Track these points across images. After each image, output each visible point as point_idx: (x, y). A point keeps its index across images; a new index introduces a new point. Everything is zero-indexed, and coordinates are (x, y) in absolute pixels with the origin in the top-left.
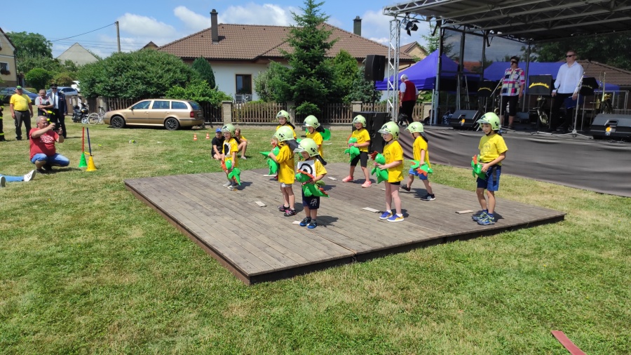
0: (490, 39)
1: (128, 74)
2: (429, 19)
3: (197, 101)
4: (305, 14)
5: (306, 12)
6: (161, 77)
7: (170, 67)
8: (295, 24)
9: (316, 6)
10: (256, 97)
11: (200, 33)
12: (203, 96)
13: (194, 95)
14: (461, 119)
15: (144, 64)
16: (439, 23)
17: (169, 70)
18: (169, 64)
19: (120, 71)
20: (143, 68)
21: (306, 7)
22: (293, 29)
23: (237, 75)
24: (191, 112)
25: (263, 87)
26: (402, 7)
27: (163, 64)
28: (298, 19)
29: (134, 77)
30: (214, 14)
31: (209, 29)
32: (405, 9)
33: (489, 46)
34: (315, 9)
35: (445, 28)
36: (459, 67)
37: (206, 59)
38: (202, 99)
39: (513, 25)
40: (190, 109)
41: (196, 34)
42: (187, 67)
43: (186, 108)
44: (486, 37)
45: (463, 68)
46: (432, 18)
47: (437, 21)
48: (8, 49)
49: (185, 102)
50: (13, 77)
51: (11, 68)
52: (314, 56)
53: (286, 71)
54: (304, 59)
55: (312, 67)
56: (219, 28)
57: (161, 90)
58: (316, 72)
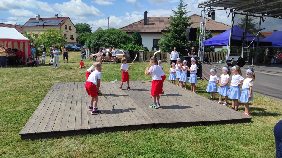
0: (264, 18)
1: (103, 39)
2: (225, 9)
3: (128, 50)
4: (178, 10)
5: (179, 9)
6: (115, 40)
7: (120, 36)
8: (173, 15)
9: (184, 6)
11: (140, 21)
12: (131, 48)
13: (127, 48)
14: (231, 60)
15: (110, 34)
16: (231, 11)
17: (119, 37)
18: (119, 34)
19: (100, 37)
20: (108, 36)
21: (179, 7)
22: (172, 18)
23: (154, 39)
24: (124, 55)
26: (206, 3)
27: (117, 34)
28: (175, 12)
29: (105, 40)
30: (146, 13)
31: (143, 20)
32: (207, 4)
33: (263, 22)
34: (183, 8)
35: (235, 13)
36: (244, 34)
37: (139, 32)
38: (131, 49)
39: (273, 10)
40: (123, 54)
41: (138, 22)
42: (127, 35)
43: (122, 53)
44: (261, 17)
45: (246, 34)
46: (227, 8)
47: (230, 10)
48: (74, 30)
49: (122, 51)
50: (75, 41)
51: (74, 37)
52: (181, 30)
53: (168, 37)
54: (176, 32)
55: (180, 35)
56: (148, 19)
57: (115, 45)
58: (181, 38)
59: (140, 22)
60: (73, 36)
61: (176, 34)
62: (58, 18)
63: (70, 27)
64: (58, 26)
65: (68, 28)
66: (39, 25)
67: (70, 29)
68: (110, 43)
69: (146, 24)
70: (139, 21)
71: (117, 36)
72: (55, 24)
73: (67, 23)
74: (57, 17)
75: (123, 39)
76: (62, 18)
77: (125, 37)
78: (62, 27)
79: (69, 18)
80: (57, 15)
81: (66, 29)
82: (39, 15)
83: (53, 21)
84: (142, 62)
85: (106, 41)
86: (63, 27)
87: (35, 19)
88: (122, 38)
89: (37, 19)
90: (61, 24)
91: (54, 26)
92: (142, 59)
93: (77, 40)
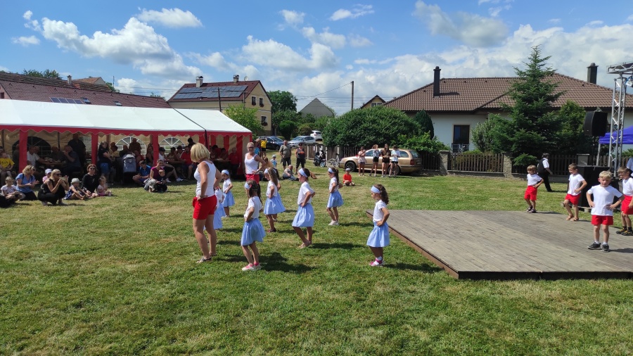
1: (362, 127)
3: (417, 150)
5: (530, 66)
6: (387, 129)
7: (396, 121)
9: (542, 60)
10: (473, 147)
12: (424, 146)
13: (415, 145)
15: (376, 118)
17: (394, 124)
18: (395, 118)
19: (356, 124)
20: (374, 122)
21: (530, 62)
23: (455, 126)
24: (411, 160)
25: (481, 137)
26: (628, 66)
27: (390, 118)
29: (366, 129)
30: (437, 71)
31: (431, 84)
32: (631, 68)
34: (540, 64)
37: (427, 111)
38: (422, 148)
40: (409, 158)
41: (419, 90)
42: (410, 119)
43: (408, 156)
48: (268, 105)
49: (406, 151)
50: (268, 128)
51: (268, 121)
52: (537, 109)
53: (505, 123)
54: (526, 112)
55: (534, 120)
56: (441, 83)
57: (388, 139)
58: (537, 125)
59: (424, 89)
60: (265, 117)
61: (527, 118)
62: (238, 82)
63: (261, 99)
64: (239, 99)
65: (257, 102)
66: (202, 98)
67: (262, 105)
68: (378, 134)
69: (437, 93)
70: (421, 89)
71: (390, 120)
72: (233, 95)
73: (257, 94)
74: (236, 80)
75: (403, 128)
76: (245, 83)
77: (407, 123)
78: (246, 100)
79: (259, 82)
80: (237, 77)
81: (254, 103)
82: (201, 77)
83: (228, 88)
84: (446, 174)
85: (370, 130)
86: (249, 100)
87: (194, 85)
88: (401, 125)
89: (198, 85)
90: (245, 94)
91: (232, 99)
92: (446, 168)
93: (273, 127)
